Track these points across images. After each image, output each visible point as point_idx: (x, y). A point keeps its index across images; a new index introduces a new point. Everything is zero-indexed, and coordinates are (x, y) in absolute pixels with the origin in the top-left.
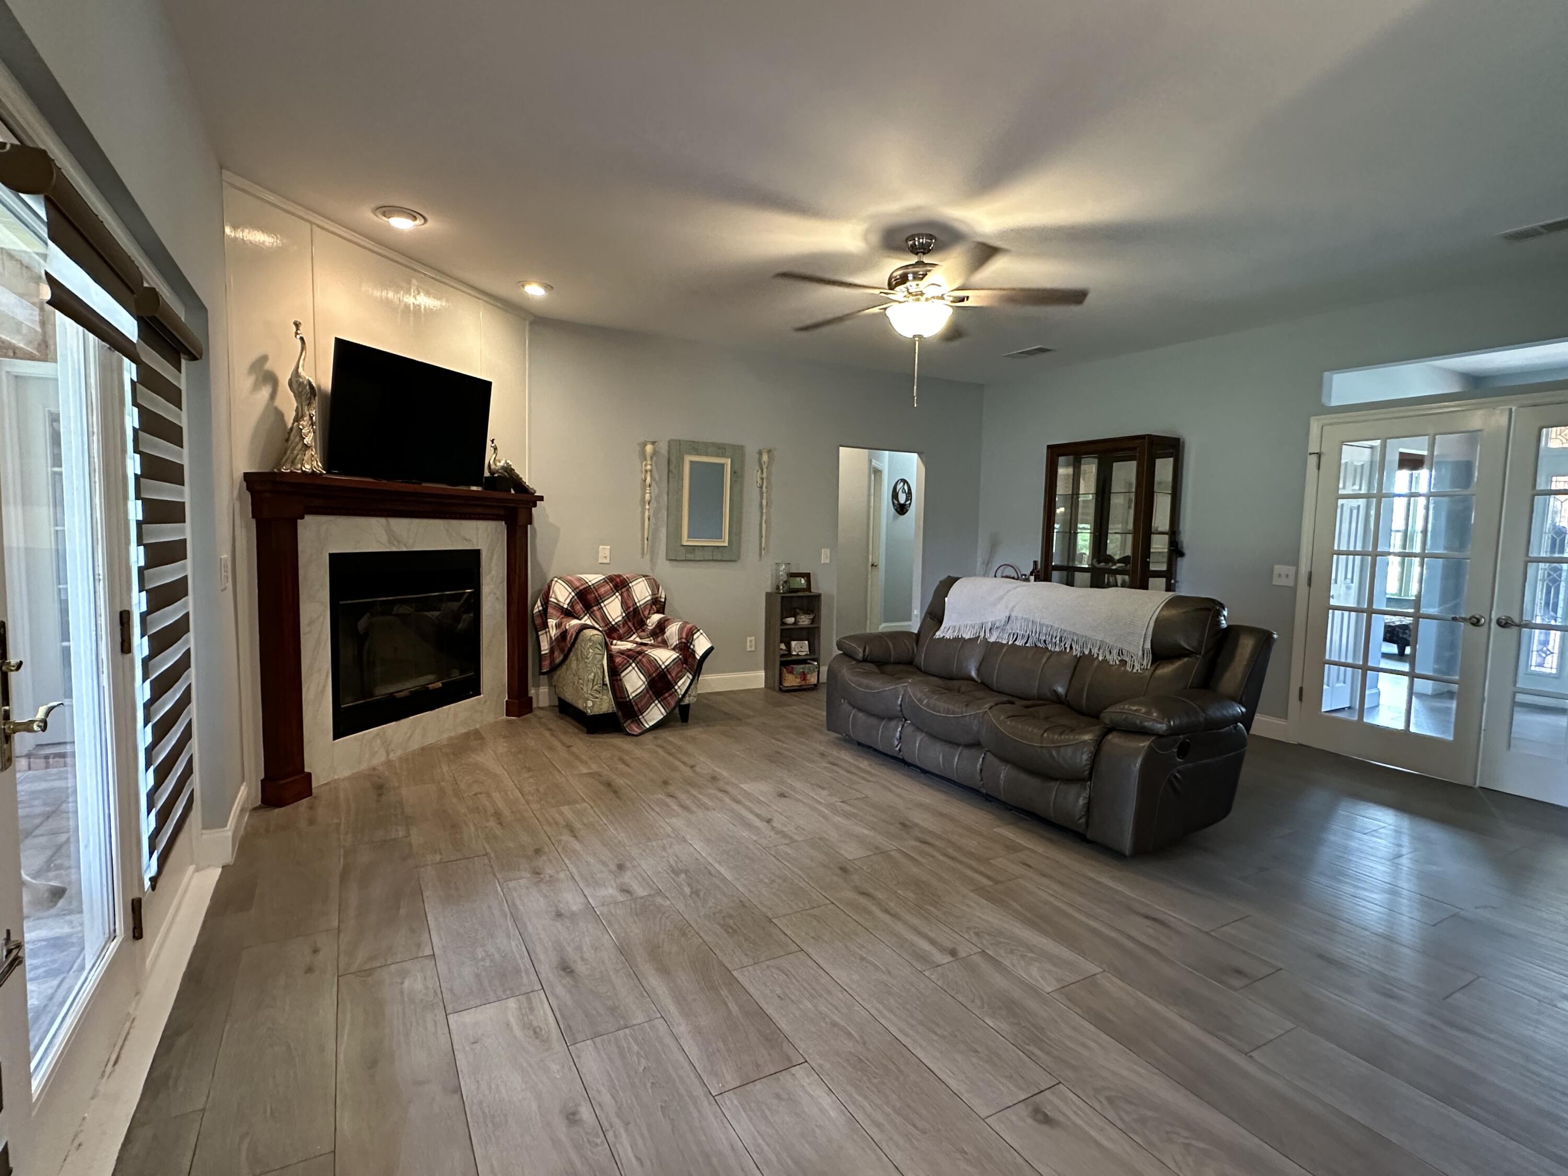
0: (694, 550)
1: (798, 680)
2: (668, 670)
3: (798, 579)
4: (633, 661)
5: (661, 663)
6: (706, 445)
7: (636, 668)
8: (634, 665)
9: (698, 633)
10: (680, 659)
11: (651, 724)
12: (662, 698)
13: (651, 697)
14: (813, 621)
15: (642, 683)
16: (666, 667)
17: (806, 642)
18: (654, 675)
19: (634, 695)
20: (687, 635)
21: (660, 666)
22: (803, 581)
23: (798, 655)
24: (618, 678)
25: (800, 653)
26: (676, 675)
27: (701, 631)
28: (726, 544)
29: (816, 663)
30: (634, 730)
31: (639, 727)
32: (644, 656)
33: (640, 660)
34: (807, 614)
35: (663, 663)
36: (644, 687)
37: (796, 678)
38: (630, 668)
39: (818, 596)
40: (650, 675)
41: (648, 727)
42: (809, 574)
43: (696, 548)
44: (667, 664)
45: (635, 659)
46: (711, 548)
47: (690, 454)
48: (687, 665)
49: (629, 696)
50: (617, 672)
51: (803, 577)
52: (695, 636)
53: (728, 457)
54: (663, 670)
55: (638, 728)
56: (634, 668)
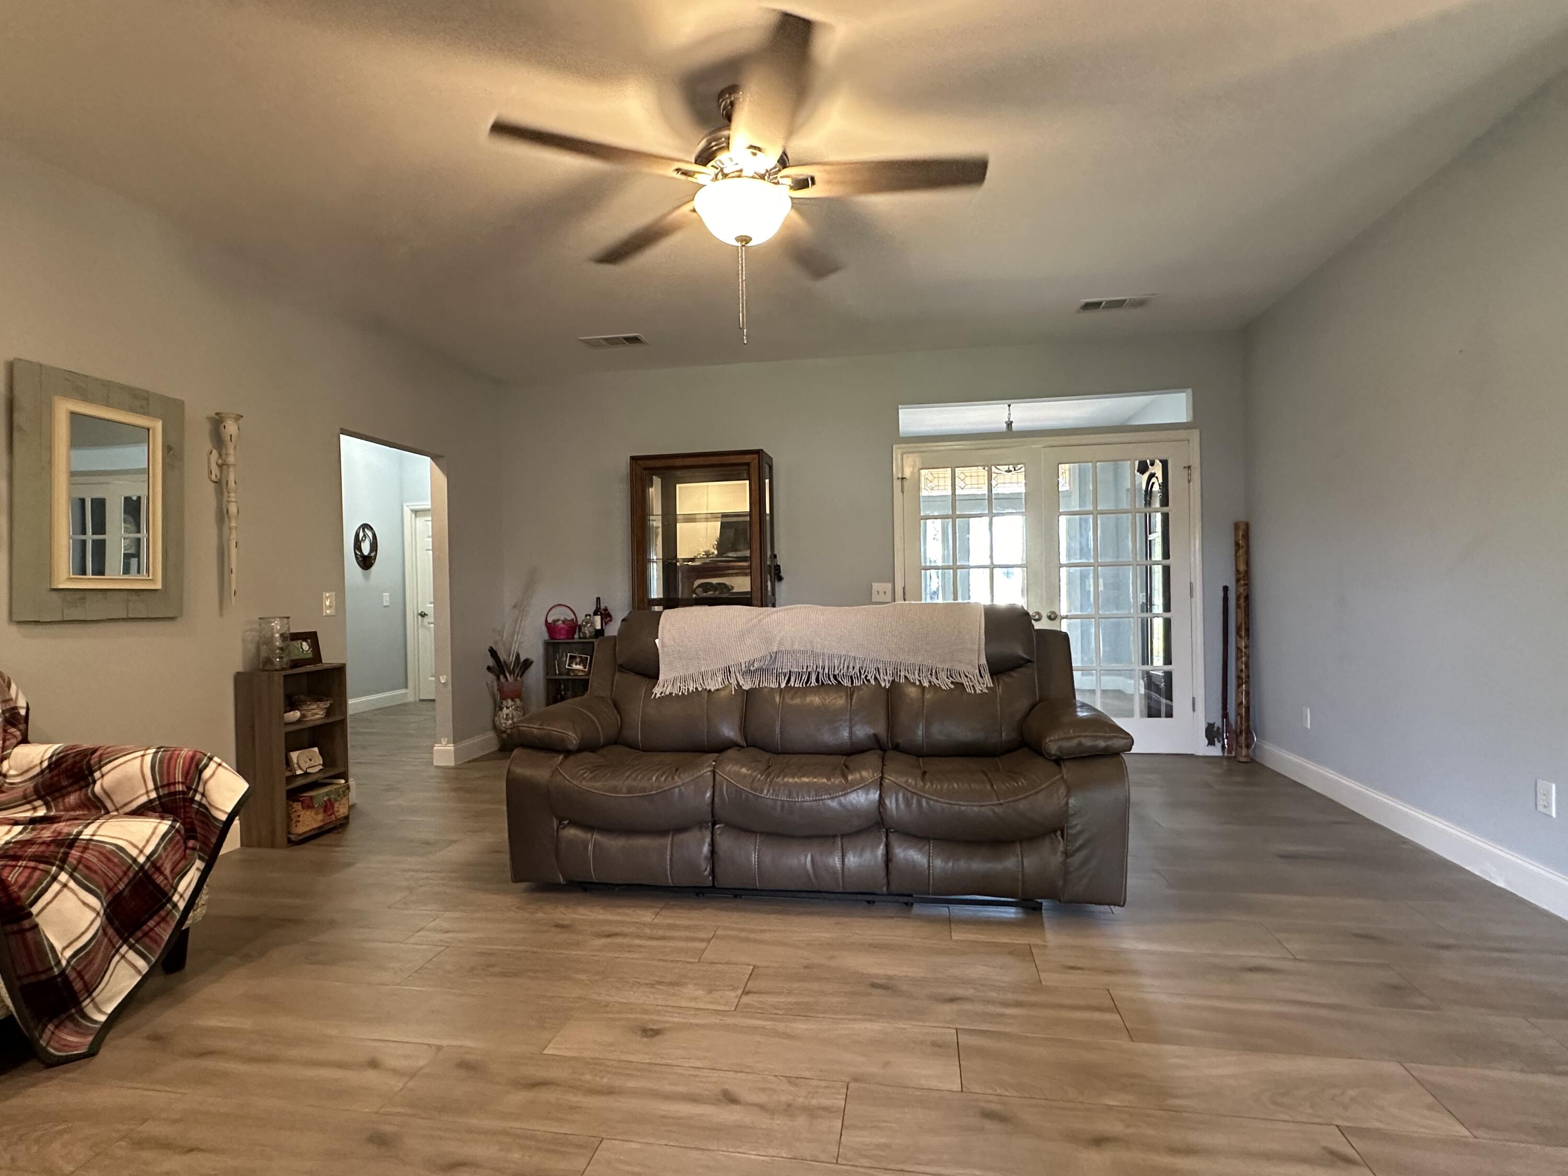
0: (83, 598)
1: (320, 817)
2: (154, 864)
3: (297, 643)
4: (61, 869)
5: (134, 852)
6: (107, 385)
7: (72, 884)
8: (63, 877)
9: (212, 765)
10: (178, 831)
11: (109, 1009)
12: (139, 934)
13: (110, 940)
14: (329, 712)
15: (94, 915)
16: (148, 858)
17: (316, 749)
18: (121, 886)
19: (68, 953)
20: (186, 775)
21: (135, 860)
22: (305, 646)
23: (306, 774)
24: (26, 924)
25: (309, 771)
26: (172, 871)
27: (216, 759)
28: (158, 586)
29: (343, 781)
30: (67, 1045)
31: (80, 1031)
32: (85, 849)
33: (80, 860)
34: (320, 701)
35: (141, 852)
36: (97, 923)
37: (317, 814)
38: (56, 887)
39: (339, 671)
40: (110, 890)
41: (102, 1018)
42: (315, 633)
43: (88, 594)
44: (148, 851)
45: (64, 860)
46: (124, 594)
47: (66, 395)
48: (195, 838)
49: (59, 962)
50: (23, 908)
51: (305, 640)
52: (207, 773)
53: (156, 416)
54: (142, 867)
55: (78, 1034)
56: (65, 885)
